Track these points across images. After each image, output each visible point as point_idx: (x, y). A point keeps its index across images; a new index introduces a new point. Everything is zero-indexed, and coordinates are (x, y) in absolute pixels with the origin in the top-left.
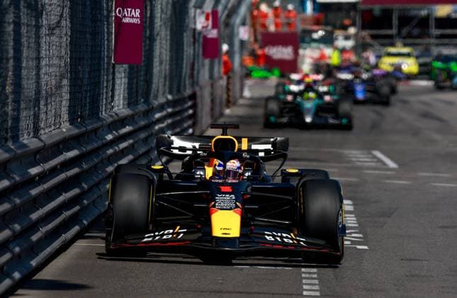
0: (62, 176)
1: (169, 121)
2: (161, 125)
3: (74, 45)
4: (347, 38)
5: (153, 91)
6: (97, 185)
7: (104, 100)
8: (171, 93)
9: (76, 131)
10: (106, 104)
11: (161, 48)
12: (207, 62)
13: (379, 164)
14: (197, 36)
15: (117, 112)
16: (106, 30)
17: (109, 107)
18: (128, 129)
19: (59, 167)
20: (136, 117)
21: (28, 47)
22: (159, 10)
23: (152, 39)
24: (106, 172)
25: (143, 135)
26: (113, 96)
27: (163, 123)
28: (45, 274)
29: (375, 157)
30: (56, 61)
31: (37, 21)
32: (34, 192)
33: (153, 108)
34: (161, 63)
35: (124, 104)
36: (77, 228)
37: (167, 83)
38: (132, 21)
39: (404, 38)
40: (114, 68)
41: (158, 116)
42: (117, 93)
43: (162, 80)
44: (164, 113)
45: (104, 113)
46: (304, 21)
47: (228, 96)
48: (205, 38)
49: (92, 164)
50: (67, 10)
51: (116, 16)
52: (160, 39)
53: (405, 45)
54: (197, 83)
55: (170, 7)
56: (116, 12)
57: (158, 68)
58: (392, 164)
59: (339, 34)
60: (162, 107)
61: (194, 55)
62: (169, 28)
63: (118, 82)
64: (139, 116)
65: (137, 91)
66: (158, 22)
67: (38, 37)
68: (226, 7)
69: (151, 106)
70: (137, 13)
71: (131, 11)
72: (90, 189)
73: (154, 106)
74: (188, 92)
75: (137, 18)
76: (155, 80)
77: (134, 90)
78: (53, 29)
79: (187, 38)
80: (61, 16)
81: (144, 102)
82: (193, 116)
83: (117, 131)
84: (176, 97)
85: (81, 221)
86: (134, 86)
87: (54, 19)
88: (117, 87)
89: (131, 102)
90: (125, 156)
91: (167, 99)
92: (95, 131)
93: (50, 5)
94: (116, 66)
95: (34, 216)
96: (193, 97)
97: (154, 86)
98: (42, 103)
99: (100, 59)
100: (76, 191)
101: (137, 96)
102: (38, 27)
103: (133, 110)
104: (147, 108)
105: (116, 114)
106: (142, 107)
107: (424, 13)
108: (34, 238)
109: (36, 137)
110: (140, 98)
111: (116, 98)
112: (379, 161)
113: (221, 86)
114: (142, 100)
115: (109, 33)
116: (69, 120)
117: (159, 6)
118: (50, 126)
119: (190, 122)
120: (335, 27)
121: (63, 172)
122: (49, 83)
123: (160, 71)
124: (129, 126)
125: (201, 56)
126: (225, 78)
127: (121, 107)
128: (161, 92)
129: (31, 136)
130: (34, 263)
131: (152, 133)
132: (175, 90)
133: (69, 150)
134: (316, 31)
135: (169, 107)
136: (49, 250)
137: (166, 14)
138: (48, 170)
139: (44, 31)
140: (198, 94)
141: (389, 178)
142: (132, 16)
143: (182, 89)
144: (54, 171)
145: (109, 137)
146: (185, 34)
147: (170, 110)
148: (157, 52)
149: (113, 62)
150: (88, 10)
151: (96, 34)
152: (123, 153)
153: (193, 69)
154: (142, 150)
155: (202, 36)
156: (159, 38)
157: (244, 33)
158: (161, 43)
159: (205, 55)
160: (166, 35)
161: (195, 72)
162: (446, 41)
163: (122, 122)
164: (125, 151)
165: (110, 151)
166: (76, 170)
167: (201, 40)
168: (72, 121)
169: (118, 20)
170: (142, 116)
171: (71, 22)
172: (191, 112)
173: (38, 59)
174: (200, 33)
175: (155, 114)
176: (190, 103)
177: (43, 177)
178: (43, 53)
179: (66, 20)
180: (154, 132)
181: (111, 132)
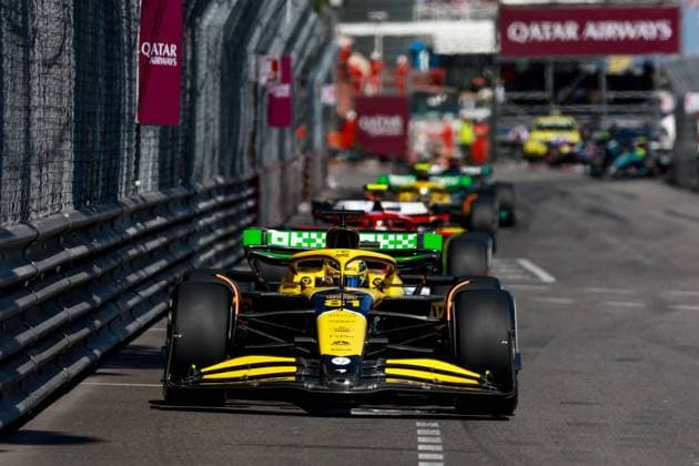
0: (64, 282)
1: (220, 215)
2: (208, 220)
3: (81, 92)
4: (479, 104)
5: (195, 169)
6: (114, 300)
7: (124, 177)
8: (222, 173)
9: (84, 218)
10: (127, 183)
11: (207, 107)
12: (275, 132)
13: (527, 277)
14: (259, 94)
15: (144, 195)
16: (127, 75)
17: (132, 187)
18: (159, 221)
19: (58, 269)
20: (171, 205)
21: (14, 90)
22: (205, 52)
23: (194, 93)
24: (127, 281)
25: (181, 232)
26: (137, 172)
27: (210, 216)
28: (39, 424)
29: (520, 267)
30: (53, 115)
31: (26, 52)
32: (22, 302)
33: (196, 193)
34: (207, 129)
35: (153, 186)
36: (85, 360)
37: (216, 158)
38: (164, 62)
39: (563, 103)
40: (138, 130)
41: (202, 205)
42: (142, 167)
43: (209, 155)
44: (212, 202)
45: (123, 195)
46: (417, 80)
47: (306, 185)
48: (272, 97)
49: (107, 268)
50: (69, 41)
51: (141, 54)
52: (206, 93)
53: (565, 114)
54: (261, 164)
55: (219, 46)
56: (141, 49)
57: (203, 136)
58: (545, 277)
59: (467, 98)
60: (209, 194)
61: (255, 122)
62: (218, 79)
63: (144, 151)
64: (175, 205)
65: (172, 168)
66: (203, 69)
67: (27, 77)
68: (301, 55)
69: (192, 191)
70: (172, 50)
71: (163, 48)
72: (104, 305)
73: (198, 191)
74: (248, 174)
75: (173, 57)
76: (199, 153)
77: (168, 165)
78: (50, 67)
79: (246, 97)
80: (61, 49)
81: (182, 184)
82: (255, 210)
83: (143, 224)
84: (231, 181)
85: (91, 350)
86: (168, 159)
87: (51, 53)
88: (143, 159)
89: (164, 182)
90: (155, 261)
91: (217, 182)
92: (111, 220)
93: (47, 31)
94: (142, 128)
95: (23, 338)
96: (254, 182)
97: (197, 163)
98: (34, 174)
99: (119, 116)
100: (84, 306)
101: (172, 174)
102: (27, 63)
103: (167, 194)
104: (186, 192)
105: (143, 199)
106: (178, 191)
107: (591, 68)
108: (23, 370)
109: (26, 223)
110: (176, 177)
111: (142, 174)
112: (527, 272)
113: (295, 170)
114: (180, 181)
115: (131, 80)
116: (74, 203)
117: (205, 46)
118: (46, 209)
119: (249, 220)
120: (461, 89)
121: (65, 277)
122: (44, 146)
123: (206, 141)
124: (160, 216)
125: (265, 124)
126: (302, 158)
127: (149, 189)
128: (207, 172)
129: (18, 221)
130: (21, 407)
131: (195, 231)
132: (228, 169)
133: (73, 245)
134: (434, 95)
135: (219, 194)
136: (44, 389)
137: (215, 57)
138: (42, 272)
139: (36, 69)
140: (262, 178)
141: (542, 295)
142: (165, 55)
143: (237, 170)
144: (50, 275)
145: (132, 231)
146: (242, 90)
147: (221, 198)
148: (201, 112)
149: (136, 121)
150: (101, 42)
151: (113, 78)
152: (151, 257)
153: (253, 140)
154: (181, 254)
155: (267, 94)
156: (204, 91)
157: (328, 95)
158: (207, 100)
159: (273, 121)
160: (214, 89)
161: (257, 146)
162: (623, 108)
163: (150, 210)
164: (155, 253)
165: (133, 252)
166: (82, 276)
167: (266, 100)
168: (78, 204)
169: (145, 61)
170: (179, 204)
171: (76, 58)
172: (251, 203)
173: (28, 109)
174: (265, 89)
175: (199, 202)
176: (250, 191)
177: (36, 281)
178: (36, 100)
179: (69, 55)
180: (197, 228)
181: (134, 225)
